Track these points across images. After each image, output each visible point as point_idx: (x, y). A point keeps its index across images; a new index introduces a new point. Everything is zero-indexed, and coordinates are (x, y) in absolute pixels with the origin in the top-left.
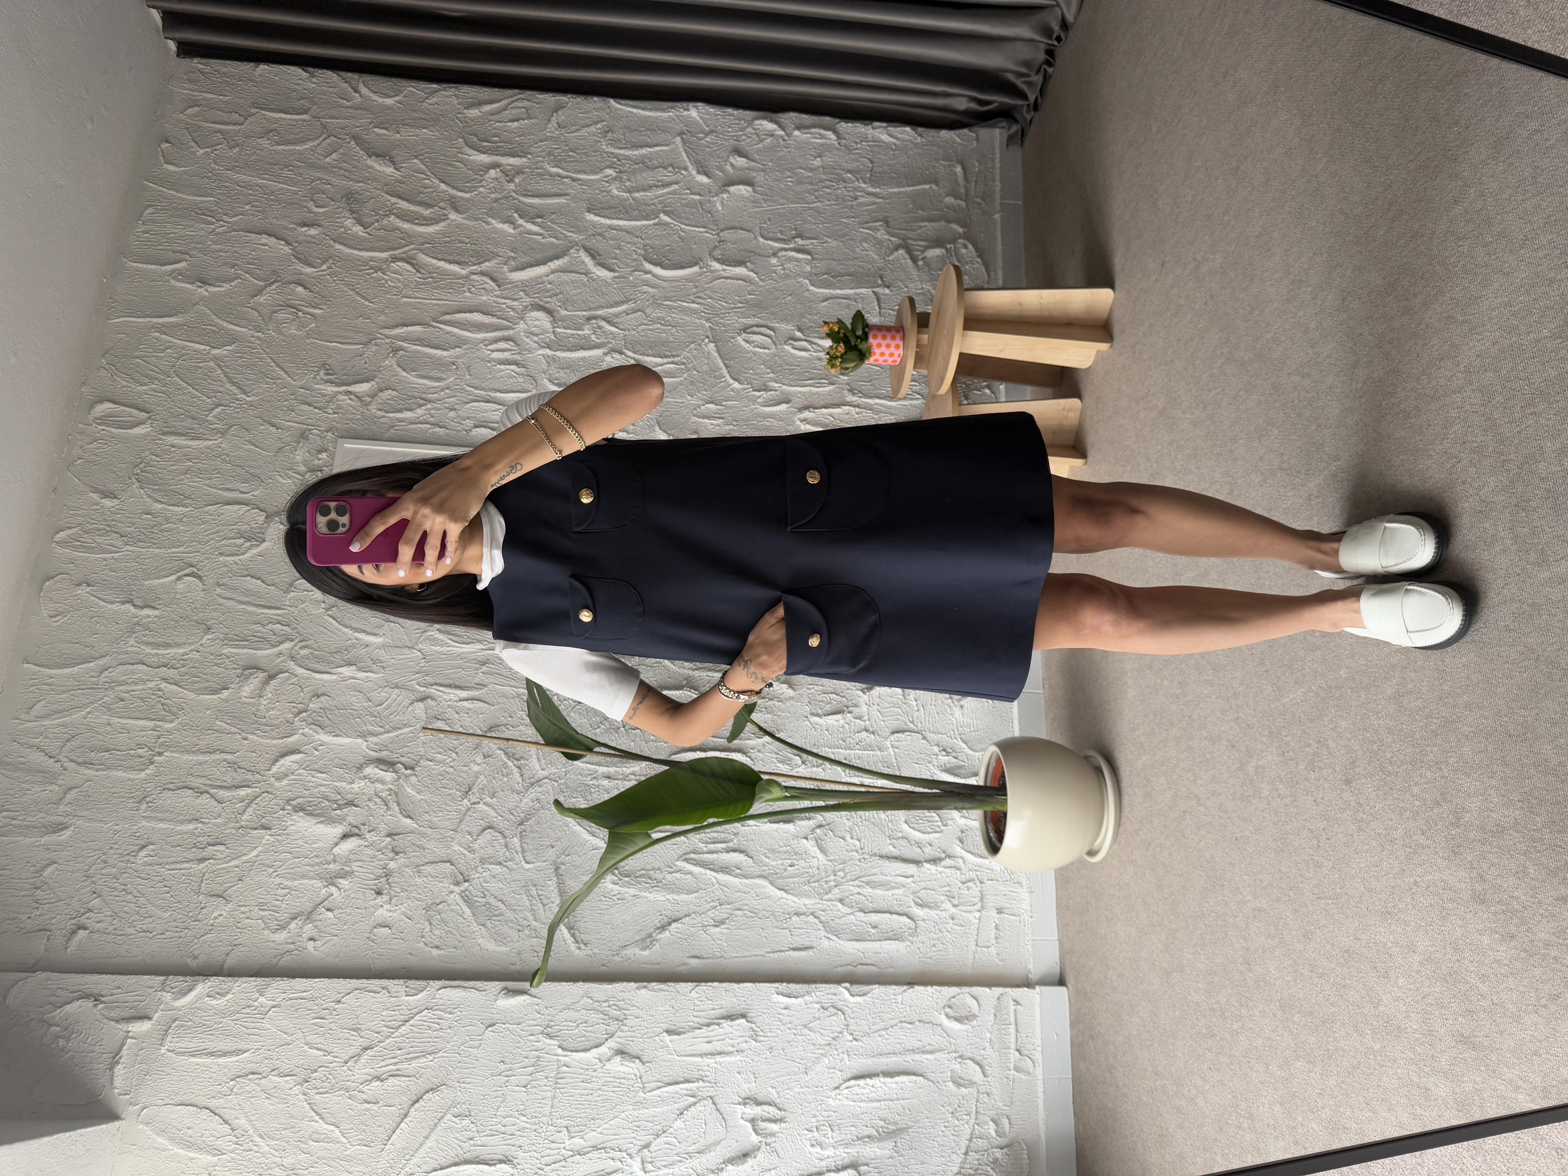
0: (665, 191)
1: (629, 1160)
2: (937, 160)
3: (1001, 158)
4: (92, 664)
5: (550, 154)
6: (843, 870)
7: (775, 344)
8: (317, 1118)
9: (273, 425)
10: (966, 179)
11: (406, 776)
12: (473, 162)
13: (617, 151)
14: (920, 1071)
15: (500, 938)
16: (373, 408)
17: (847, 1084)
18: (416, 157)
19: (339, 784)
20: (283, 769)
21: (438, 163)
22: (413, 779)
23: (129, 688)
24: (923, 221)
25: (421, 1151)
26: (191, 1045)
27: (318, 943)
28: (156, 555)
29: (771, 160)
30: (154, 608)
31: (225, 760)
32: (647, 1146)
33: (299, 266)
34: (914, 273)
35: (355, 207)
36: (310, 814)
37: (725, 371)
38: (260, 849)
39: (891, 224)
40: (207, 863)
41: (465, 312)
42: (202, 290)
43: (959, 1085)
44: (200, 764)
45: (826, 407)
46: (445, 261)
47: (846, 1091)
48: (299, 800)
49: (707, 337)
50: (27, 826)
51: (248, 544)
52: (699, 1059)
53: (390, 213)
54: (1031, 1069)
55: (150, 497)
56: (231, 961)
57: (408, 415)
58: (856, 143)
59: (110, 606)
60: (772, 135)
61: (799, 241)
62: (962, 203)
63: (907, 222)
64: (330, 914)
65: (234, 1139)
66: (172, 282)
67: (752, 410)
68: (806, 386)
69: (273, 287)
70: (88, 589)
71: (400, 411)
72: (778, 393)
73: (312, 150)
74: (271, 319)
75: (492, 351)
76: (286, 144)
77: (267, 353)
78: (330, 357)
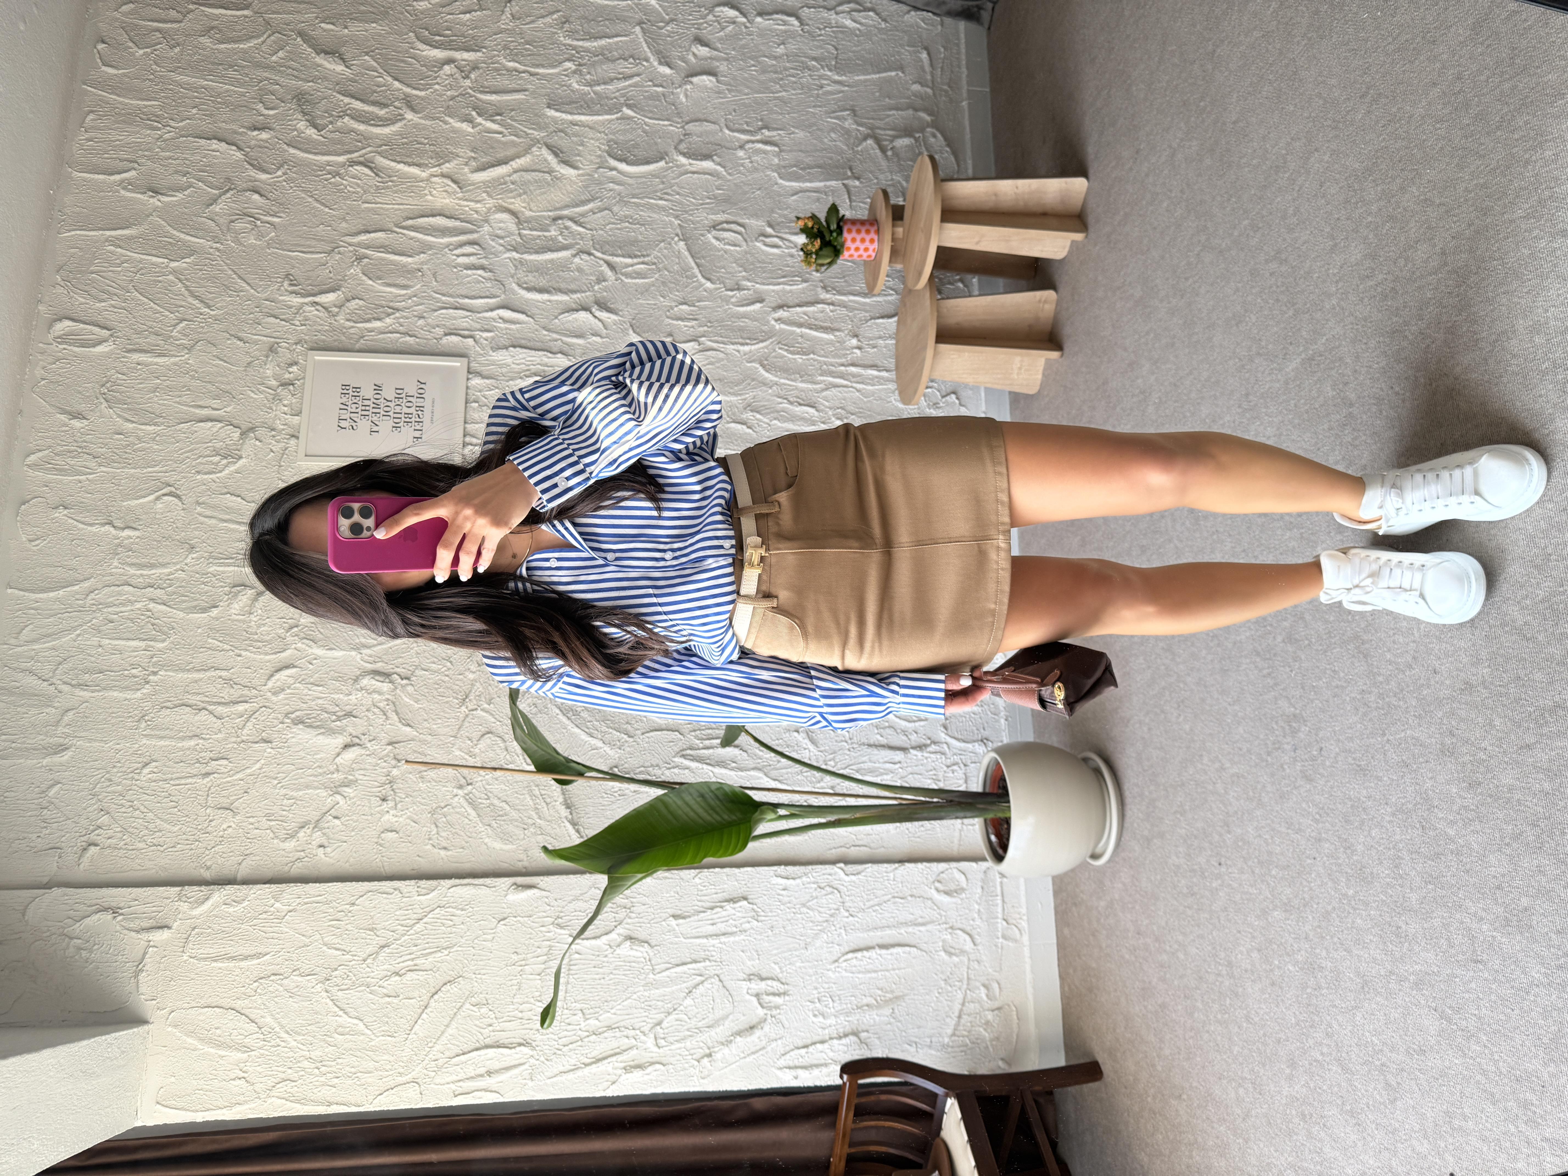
0: (627, 83)
1: (643, 1038)
2: (902, 46)
3: (967, 43)
4: (77, 587)
5: (505, 47)
6: (833, 759)
7: (746, 241)
8: (341, 1013)
9: (240, 339)
10: (932, 65)
11: (402, 686)
12: (426, 57)
13: (575, 43)
14: (913, 943)
15: (506, 837)
16: (341, 319)
17: (846, 957)
18: (367, 54)
19: (336, 696)
20: (279, 683)
21: (391, 59)
22: (410, 689)
23: (118, 610)
24: (891, 109)
25: (443, 1038)
26: (211, 950)
27: (328, 850)
28: (132, 475)
29: (734, 49)
30: (135, 529)
31: (220, 677)
32: (659, 1024)
33: (252, 173)
34: (884, 163)
35: (307, 108)
36: (310, 726)
37: (696, 271)
38: (262, 762)
39: (859, 113)
40: (211, 777)
41: (428, 216)
42: (155, 200)
43: (950, 954)
44: (196, 682)
45: (799, 306)
46: (404, 163)
47: (845, 964)
48: (298, 713)
49: (677, 235)
50: (27, 749)
51: (225, 461)
52: (704, 941)
53: (344, 114)
54: (1018, 936)
55: (119, 416)
56: (243, 871)
57: (377, 324)
58: (820, 29)
59: (89, 528)
60: (734, 23)
61: (766, 132)
62: (929, 91)
63: (875, 111)
64: (337, 822)
65: (262, 1036)
66: (123, 192)
67: (726, 311)
68: (779, 284)
69: (228, 195)
70: (65, 512)
71: (368, 321)
72: (751, 292)
73: (257, 48)
74: (229, 229)
75: (458, 256)
76: (229, 42)
77: (227, 265)
78: (293, 267)
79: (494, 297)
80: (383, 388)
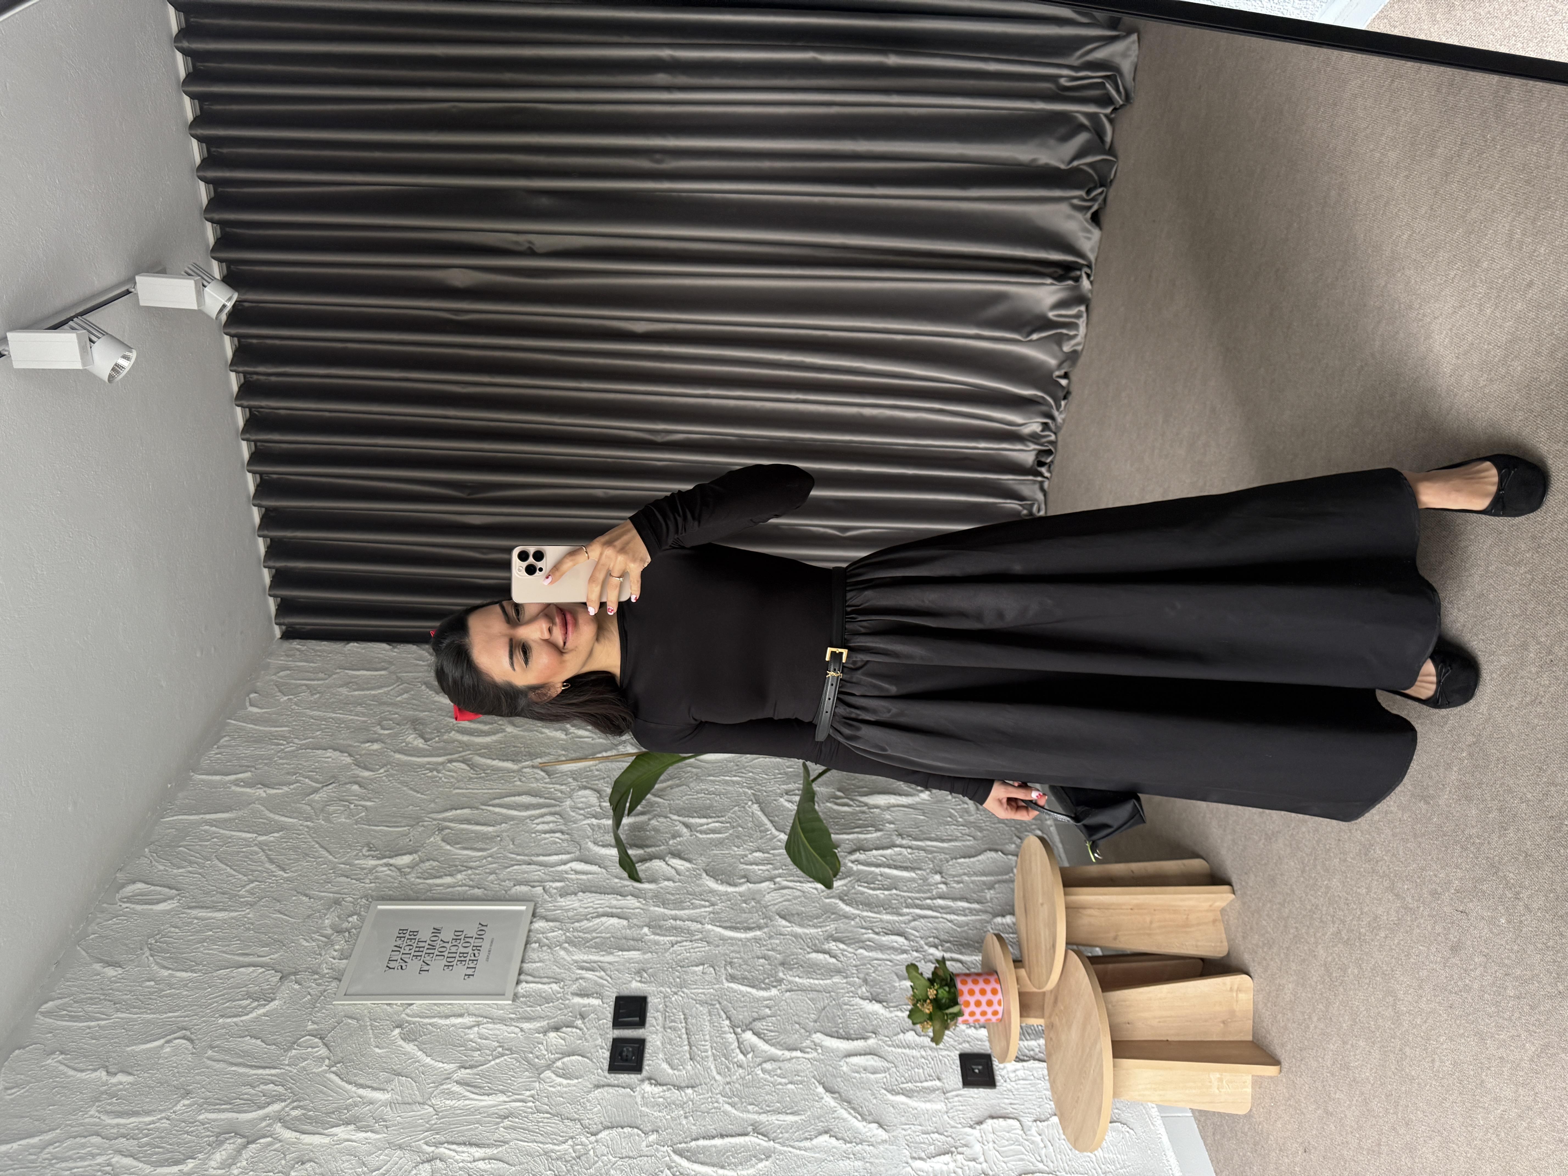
4: (35, 1140)
9: (306, 895)
16: (412, 877)
28: (148, 1021)
30: (130, 1074)
33: (358, 771)
35: (419, 728)
37: (770, 826)
41: (514, 796)
42: (262, 792)
45: (876, 850)
46: (499, 760)
49: (751, 801)
51: (256, 1003)
53: (450, 730)
55: (157, 963)
57: (448, 880)
59: (79, 1075)
66: (234, 788)
68: (853, 833)
69: (330, 787)
70: (60, 1058)
71: (440, 877)
73: (387, 693)
74: (322, 810)
75: (538, 824)
76: (363, 690)
77: (313, 838)
78: (375, 837)
79: (569, 853)
80: (442, 932)
